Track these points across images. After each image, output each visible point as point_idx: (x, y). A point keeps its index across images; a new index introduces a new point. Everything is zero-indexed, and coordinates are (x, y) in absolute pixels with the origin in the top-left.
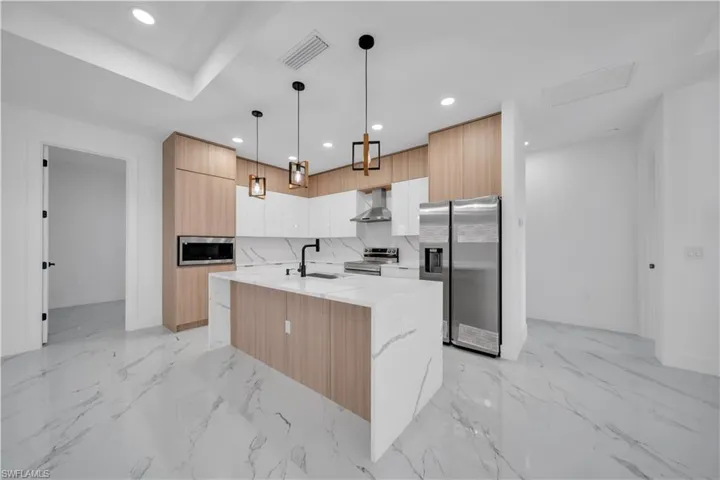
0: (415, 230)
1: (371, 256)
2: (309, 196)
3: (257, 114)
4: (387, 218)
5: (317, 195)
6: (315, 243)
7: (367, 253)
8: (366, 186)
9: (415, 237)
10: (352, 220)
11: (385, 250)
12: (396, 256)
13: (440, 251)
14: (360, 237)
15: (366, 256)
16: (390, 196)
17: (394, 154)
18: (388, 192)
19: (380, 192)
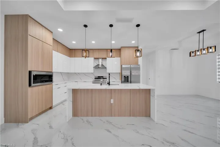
2: (70, 57)
3: (86, 26)
5: (75, 57)
15: (95, 79)
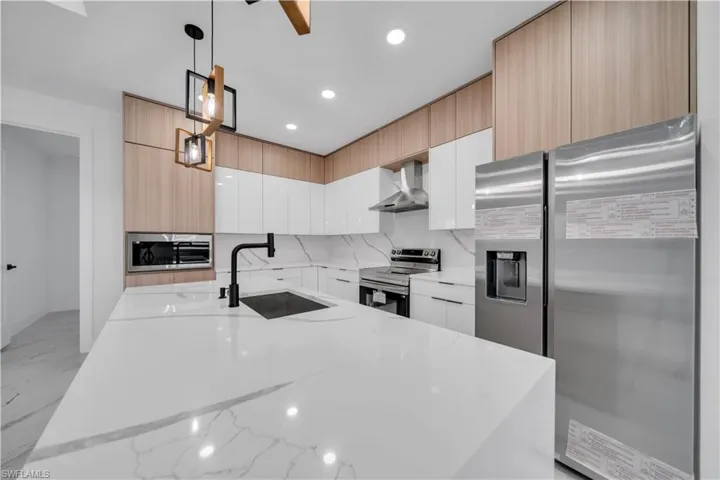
0: (468, 219)
1: (401, 260)
2: (324, 182)
4: (423, 203)
5: (333, 180)
6: (265, 241)
7: (396, 256)
8: (392, 159)
9: (468, 232)
10: (371, 209)
11: (419, 252)
12: (438, 262)
13: (519, 256)
14: (385, 232)
15: (393, 259)
16: (427, 171)
17: (431, 104)
18: (424, 166)
19: (411, 167)
